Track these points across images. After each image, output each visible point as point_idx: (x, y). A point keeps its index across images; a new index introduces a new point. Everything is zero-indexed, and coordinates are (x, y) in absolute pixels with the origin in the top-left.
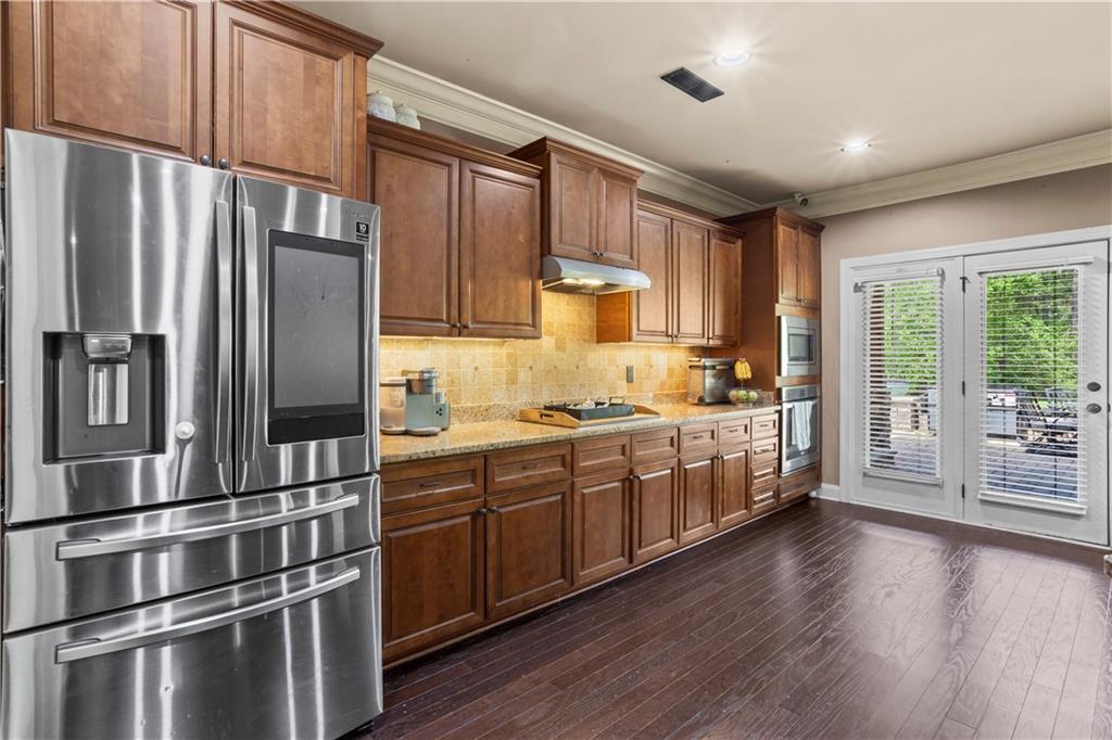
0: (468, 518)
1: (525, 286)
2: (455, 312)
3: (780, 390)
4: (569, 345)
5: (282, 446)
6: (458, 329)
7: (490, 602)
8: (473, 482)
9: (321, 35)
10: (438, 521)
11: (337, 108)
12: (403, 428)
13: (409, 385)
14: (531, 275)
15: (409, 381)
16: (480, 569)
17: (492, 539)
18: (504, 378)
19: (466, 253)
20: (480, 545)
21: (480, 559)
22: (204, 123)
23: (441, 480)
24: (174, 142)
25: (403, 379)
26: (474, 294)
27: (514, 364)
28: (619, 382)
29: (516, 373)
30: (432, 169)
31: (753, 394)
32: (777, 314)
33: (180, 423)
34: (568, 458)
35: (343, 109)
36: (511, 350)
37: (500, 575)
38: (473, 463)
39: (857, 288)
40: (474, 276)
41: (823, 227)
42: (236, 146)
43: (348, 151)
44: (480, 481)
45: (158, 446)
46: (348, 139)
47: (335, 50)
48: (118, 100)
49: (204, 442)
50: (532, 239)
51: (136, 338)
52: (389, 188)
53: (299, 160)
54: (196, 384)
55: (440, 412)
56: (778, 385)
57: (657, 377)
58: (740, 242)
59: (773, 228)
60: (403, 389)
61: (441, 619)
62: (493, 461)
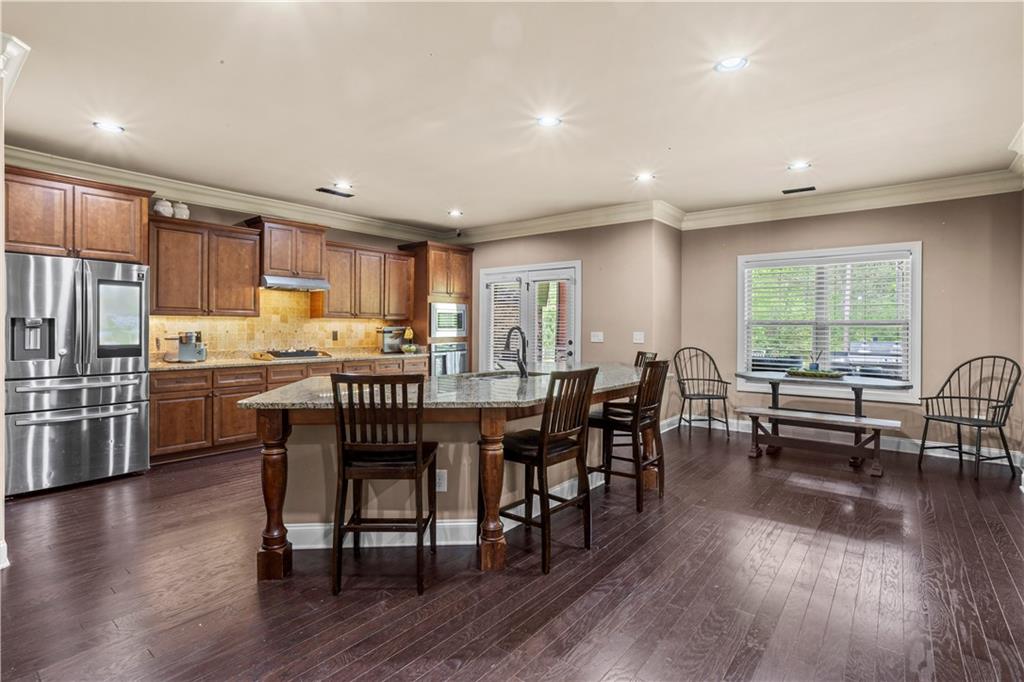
0: (203, 398)
1: (250, 291)
2: (205, 305)
3: (430, 345)
4: (290, 320)
5: (114, 360)
6: (209, 313)
7: (215, 438)
8: (206, 381)
9: (124, 192)
10: (186, 398)
11: (132, 221)
12: (177, 360)
13: (181, 339)
14: (253, 285)
15: (181, 338)
16: (210, 422)
17: (216, 409)
18: (245, 337)
19: (212, 275)
20: (210, 411)
21: (210, 417)
22: (69, 235)
23: (186, 379)
24: (57, 243)
25: (178, 336)
26: (217, 295)
27: (253, 330)
28: (327, 340)
29: (253, 334)
30: (192, 236)
31: (413, 347)
32: (429, 301)
33: (61, 348)
34: (264, 374)
35: (135, 221)
36: (250, 323)
37: (221, 425)
38: (206, 373)
39: (488, 286)
40: (217, 287)
41: (472, 250)
42: (84, 243)
43: (138, 241)
44: (210, 382)
45: (52, 356)
46: (138, 235)
47: (131, 197)
48: (33, 230)
49: (71, 356)
50: (254, 266)
51: (44, 320)
52: (167, 248)
53: (114, 245)
54: (66, 335)
55: (200, 352)
56: (429, 342)
57: (356, 337)
58: (413, 259)
59: (427, 252)
60: (177, 341)
61: (187, 442)
62: (216, 373)
